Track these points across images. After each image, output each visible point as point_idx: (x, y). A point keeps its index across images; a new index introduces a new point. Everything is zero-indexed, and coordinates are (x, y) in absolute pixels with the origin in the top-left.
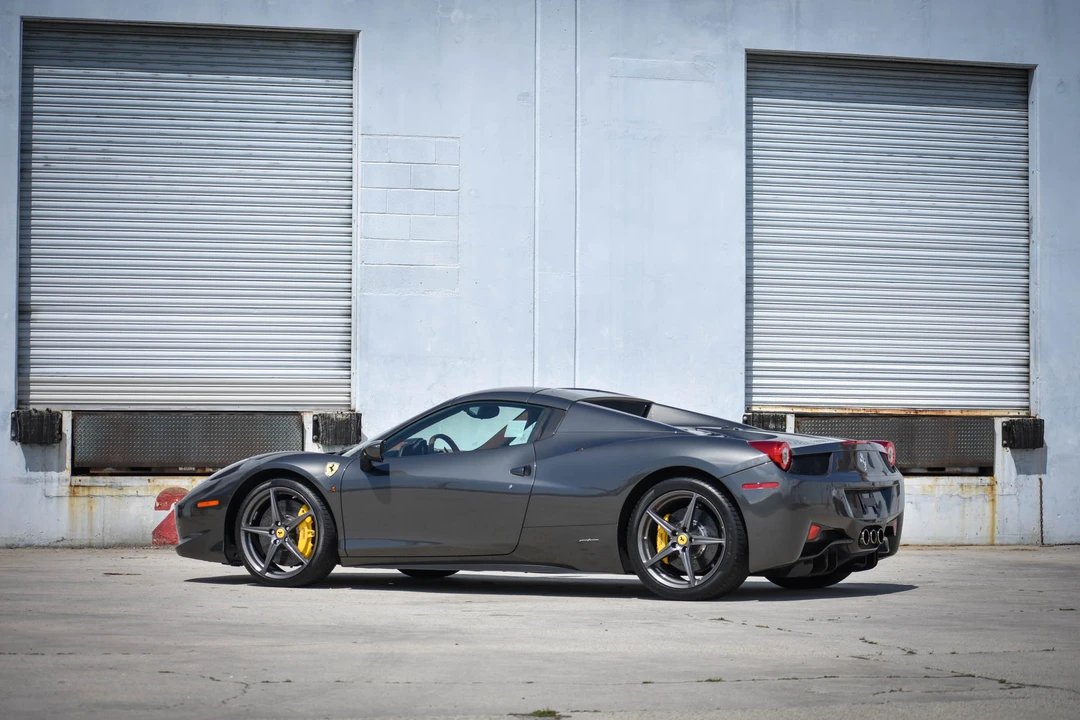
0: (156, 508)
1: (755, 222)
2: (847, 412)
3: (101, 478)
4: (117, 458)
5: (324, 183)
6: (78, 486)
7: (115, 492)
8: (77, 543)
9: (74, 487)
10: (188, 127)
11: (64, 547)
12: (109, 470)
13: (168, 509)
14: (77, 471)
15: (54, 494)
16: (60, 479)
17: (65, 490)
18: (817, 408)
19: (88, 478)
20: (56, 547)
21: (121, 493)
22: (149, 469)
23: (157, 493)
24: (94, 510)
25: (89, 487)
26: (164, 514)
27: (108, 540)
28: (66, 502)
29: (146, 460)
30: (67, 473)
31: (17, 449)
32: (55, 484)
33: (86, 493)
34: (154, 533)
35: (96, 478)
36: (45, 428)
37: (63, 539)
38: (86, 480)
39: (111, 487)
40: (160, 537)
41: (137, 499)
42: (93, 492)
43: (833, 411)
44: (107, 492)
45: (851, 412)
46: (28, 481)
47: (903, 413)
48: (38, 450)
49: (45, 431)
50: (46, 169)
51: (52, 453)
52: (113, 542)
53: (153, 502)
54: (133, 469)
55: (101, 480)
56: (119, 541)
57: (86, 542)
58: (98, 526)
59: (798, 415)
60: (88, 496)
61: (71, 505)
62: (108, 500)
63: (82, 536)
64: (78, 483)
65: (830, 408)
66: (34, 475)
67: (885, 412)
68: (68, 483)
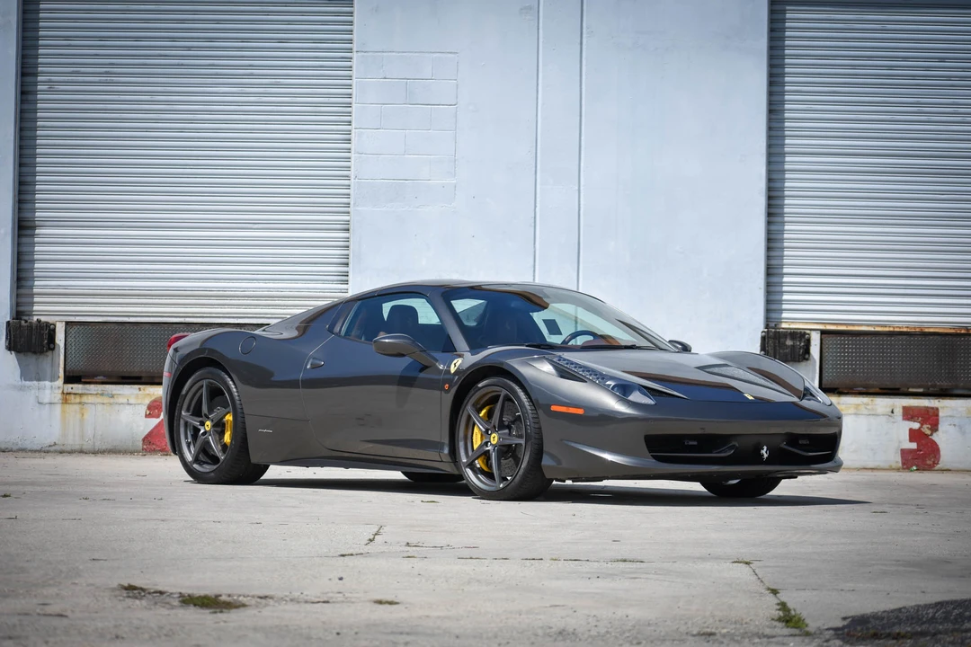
0: (147, 416)
1: (786, 133)
2: (887, 329)
3: (92, 386)
4: (108, 367)
5: (326, 100)
6: (70, 394)
7: (106, 400)
8: (69, 448)
9: (66, 395)
10: (189, 48)
11: (55, 451)
12: (100, 378)
13: (158, 416)
14: (69, 379)
15: (46, 400)
16: (53, 389)
17: (58, 396)
18: (853, 325)
19: (80, 386)
20: (48, 452)
21: (112, 400)
22: (139, 378)
23: (147, 401)
24: (85, 416)
25: (81, 395)
26: (154, 422)
27: (98, 445)
28: (58, 408)
29: (135, 369)
30: (60, 381)
31: (11, 358)
32: (48, 392)
33: (78, 400)
34: (144, 440)
35: (87, 386)
36: (34, 337)
37: (55, 444)
38: (78, 389)
39: (102, 395)
40: (150, 444)
41: (128, 407)
42: (85, 399)
43: (871, 329)
44: (99, 400)
45: (891, 329)
46: (21, 389)
47: (953, 331)
48: (31, 359)
49: (33, 341)
50: (50, 91)
51: (45, 362)
52: (104, 447)
53: (143, 410)
54: (123, 378)
55: (92, 387)
56: (109, 447)
57: (77, 447)
58: (89, 432)
59: (823, 332)
60: (80, 403)
61: (63, 412)
62: (100, 407)
63: (73, 441)
64: (70, 390)
65: (868, 325)
66: (28, 383)
67: (932, 330)
68: (60, 391)
